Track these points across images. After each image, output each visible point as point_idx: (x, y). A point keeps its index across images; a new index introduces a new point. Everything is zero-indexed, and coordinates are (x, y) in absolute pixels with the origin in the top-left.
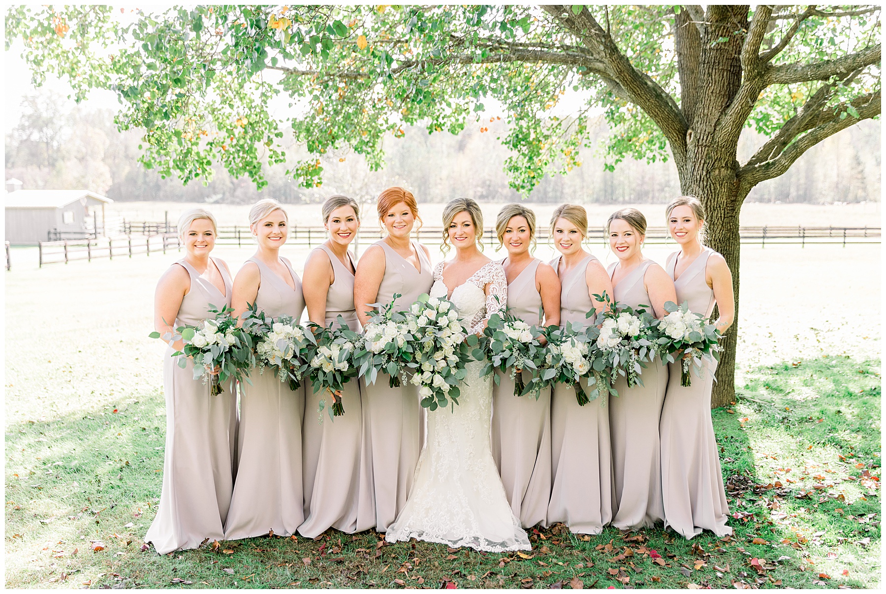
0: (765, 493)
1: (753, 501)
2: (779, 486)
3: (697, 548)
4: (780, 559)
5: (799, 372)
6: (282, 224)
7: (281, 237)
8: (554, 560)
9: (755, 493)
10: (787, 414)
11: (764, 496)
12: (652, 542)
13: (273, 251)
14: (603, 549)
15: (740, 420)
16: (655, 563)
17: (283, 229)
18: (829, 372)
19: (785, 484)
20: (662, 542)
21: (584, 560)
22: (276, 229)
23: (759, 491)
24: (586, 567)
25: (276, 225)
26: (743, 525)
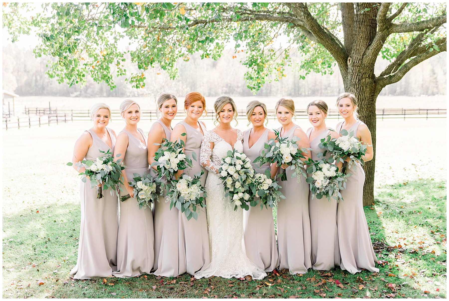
0: (393, 250)
1: (387, 255)
2: (400, 247)
3: (359, 279)
4: (403, 284)
5: (407, 187)
6: (137, 112)
7: (137, 119)
8: (285, 286)
9: (388, 250)
10: (402, 210)
11: (392, 252)
12: (335, 276)
13: (134, 126)
14: (310, 280)
15: (377, 213)
16: (338, 287)
17: (138, 114)
18: (423, 187)
19: (403, 246)
20: (341, 276)
21: (301, 286)
22: (134, 114)
23: (390, 250)
24: (302, 289)
25: (134, 112)
26: (383, 267)
